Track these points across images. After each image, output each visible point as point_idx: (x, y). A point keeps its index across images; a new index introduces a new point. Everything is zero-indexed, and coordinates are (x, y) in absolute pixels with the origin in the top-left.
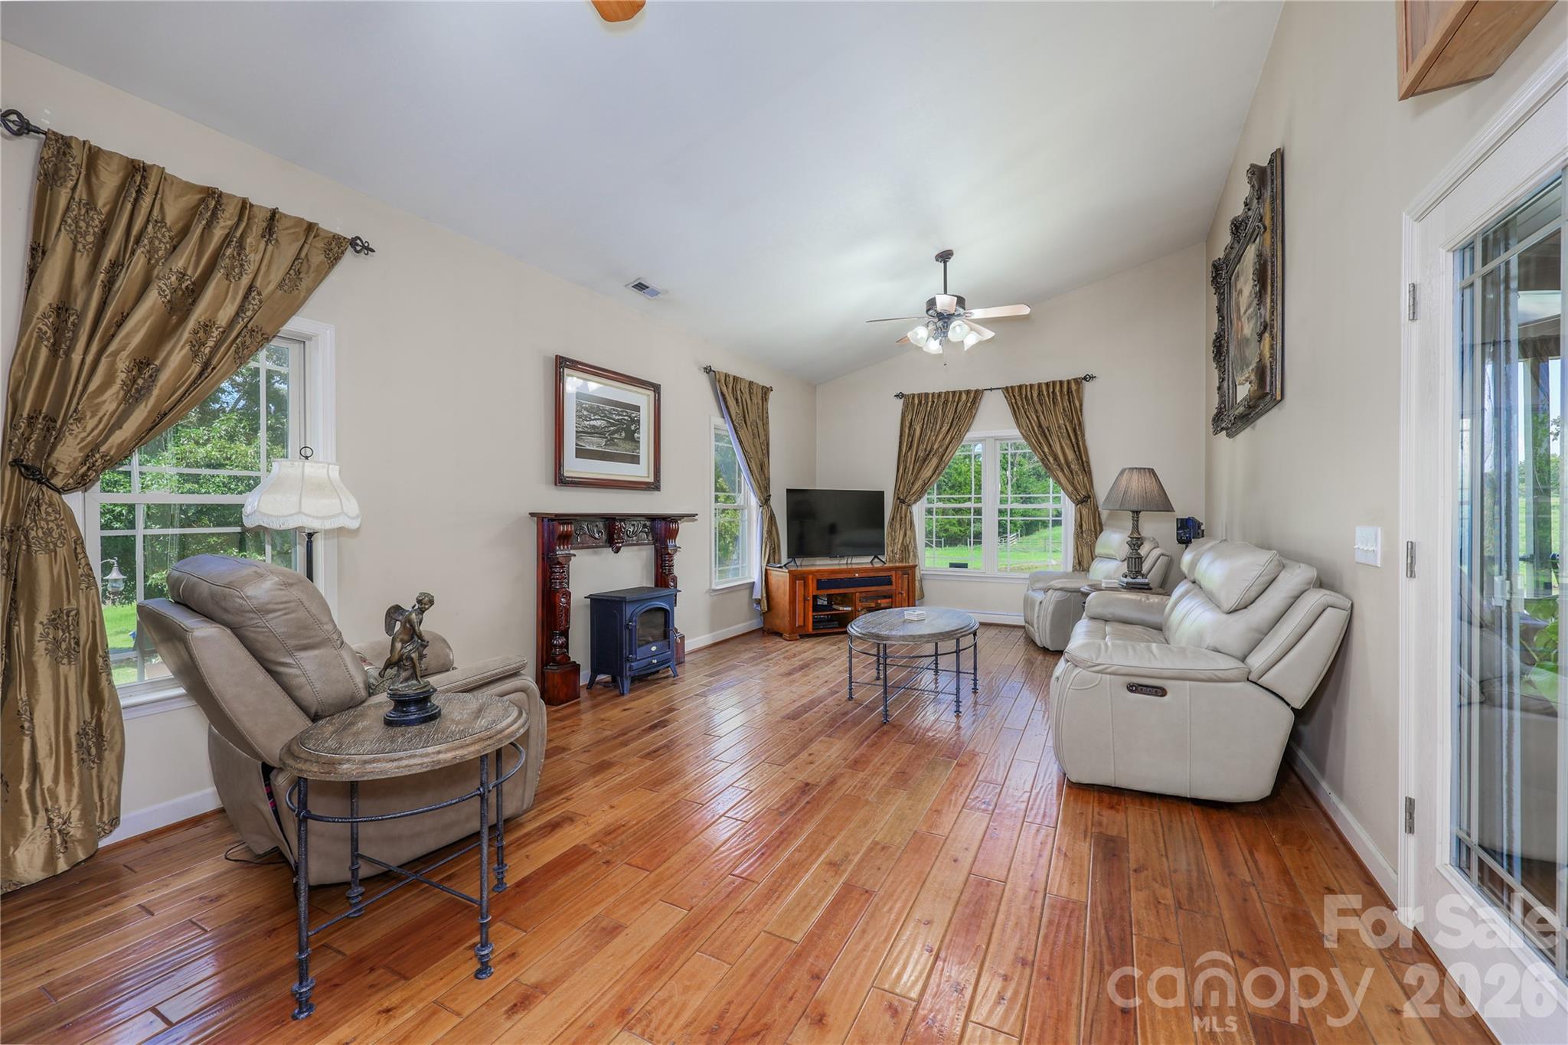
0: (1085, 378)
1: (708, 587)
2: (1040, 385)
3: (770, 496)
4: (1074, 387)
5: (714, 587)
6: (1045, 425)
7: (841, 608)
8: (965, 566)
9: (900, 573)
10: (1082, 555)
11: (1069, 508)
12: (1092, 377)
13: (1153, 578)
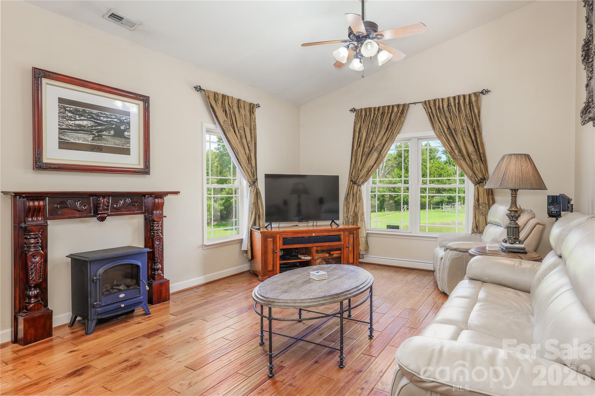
0: (482, 93)
1: (201, 244)
2: (448, 99)
3: (257, 179)
4: (473, 99)
5: (206, 243)
6: (452, 127)
7: (303, 258)
8: (397, 227)
9: (347, 233)
10: (479, 222)
11: (470, 188)
12: (487, 91)
13: (528, 244)
